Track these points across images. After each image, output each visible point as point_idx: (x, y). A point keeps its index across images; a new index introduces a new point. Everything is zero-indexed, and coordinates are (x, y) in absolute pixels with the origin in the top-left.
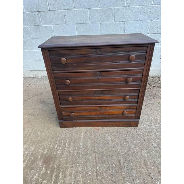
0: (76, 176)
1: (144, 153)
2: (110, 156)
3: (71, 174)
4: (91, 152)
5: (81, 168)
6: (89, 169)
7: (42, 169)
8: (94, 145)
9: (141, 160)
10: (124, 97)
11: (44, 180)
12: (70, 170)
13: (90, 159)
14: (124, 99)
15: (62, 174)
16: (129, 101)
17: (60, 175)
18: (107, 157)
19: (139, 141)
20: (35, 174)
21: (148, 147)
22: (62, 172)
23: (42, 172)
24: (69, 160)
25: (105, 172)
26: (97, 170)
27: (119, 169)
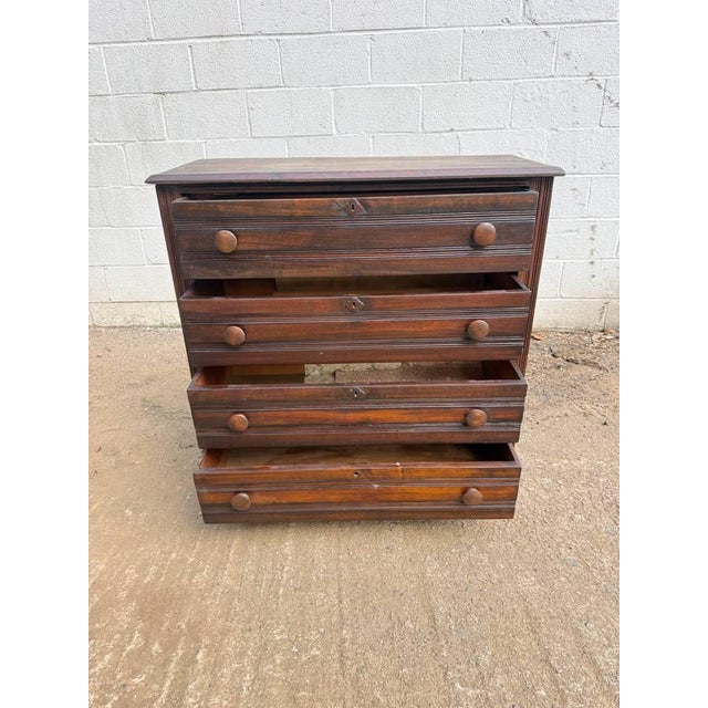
0: (259, 661)
1: (528, 583)
2: (394, 592)
3: (241, 655)
4: (326, 580)
5: (283, 631)
6: (314, 636)
7: (132, 637)
8: (339, 554)
9: (516, 606)
10: (466, 415)
11: (135, 673)
12: (239, 642)
13: (319, 603)
14: (465, 424)
15: (207, 655)
16: (485, 429)
17: (199, 656)
18: (384, 596)
19: (510, 544)
20: (102, 654)
21: (545, 562)
22: (206, 647)
23: (128, 648)
24: (238, 606)
25: (372, 648)
26: (344, 641)
27: (428, 637)
